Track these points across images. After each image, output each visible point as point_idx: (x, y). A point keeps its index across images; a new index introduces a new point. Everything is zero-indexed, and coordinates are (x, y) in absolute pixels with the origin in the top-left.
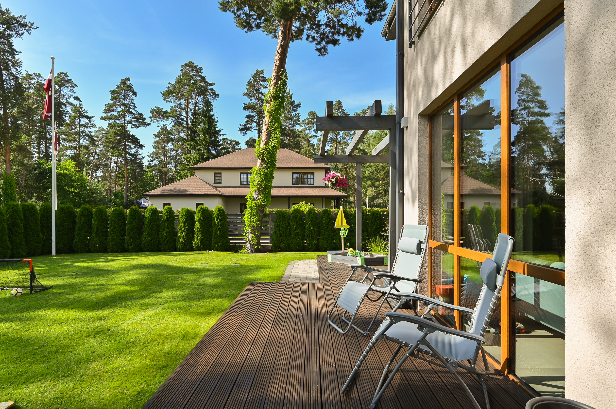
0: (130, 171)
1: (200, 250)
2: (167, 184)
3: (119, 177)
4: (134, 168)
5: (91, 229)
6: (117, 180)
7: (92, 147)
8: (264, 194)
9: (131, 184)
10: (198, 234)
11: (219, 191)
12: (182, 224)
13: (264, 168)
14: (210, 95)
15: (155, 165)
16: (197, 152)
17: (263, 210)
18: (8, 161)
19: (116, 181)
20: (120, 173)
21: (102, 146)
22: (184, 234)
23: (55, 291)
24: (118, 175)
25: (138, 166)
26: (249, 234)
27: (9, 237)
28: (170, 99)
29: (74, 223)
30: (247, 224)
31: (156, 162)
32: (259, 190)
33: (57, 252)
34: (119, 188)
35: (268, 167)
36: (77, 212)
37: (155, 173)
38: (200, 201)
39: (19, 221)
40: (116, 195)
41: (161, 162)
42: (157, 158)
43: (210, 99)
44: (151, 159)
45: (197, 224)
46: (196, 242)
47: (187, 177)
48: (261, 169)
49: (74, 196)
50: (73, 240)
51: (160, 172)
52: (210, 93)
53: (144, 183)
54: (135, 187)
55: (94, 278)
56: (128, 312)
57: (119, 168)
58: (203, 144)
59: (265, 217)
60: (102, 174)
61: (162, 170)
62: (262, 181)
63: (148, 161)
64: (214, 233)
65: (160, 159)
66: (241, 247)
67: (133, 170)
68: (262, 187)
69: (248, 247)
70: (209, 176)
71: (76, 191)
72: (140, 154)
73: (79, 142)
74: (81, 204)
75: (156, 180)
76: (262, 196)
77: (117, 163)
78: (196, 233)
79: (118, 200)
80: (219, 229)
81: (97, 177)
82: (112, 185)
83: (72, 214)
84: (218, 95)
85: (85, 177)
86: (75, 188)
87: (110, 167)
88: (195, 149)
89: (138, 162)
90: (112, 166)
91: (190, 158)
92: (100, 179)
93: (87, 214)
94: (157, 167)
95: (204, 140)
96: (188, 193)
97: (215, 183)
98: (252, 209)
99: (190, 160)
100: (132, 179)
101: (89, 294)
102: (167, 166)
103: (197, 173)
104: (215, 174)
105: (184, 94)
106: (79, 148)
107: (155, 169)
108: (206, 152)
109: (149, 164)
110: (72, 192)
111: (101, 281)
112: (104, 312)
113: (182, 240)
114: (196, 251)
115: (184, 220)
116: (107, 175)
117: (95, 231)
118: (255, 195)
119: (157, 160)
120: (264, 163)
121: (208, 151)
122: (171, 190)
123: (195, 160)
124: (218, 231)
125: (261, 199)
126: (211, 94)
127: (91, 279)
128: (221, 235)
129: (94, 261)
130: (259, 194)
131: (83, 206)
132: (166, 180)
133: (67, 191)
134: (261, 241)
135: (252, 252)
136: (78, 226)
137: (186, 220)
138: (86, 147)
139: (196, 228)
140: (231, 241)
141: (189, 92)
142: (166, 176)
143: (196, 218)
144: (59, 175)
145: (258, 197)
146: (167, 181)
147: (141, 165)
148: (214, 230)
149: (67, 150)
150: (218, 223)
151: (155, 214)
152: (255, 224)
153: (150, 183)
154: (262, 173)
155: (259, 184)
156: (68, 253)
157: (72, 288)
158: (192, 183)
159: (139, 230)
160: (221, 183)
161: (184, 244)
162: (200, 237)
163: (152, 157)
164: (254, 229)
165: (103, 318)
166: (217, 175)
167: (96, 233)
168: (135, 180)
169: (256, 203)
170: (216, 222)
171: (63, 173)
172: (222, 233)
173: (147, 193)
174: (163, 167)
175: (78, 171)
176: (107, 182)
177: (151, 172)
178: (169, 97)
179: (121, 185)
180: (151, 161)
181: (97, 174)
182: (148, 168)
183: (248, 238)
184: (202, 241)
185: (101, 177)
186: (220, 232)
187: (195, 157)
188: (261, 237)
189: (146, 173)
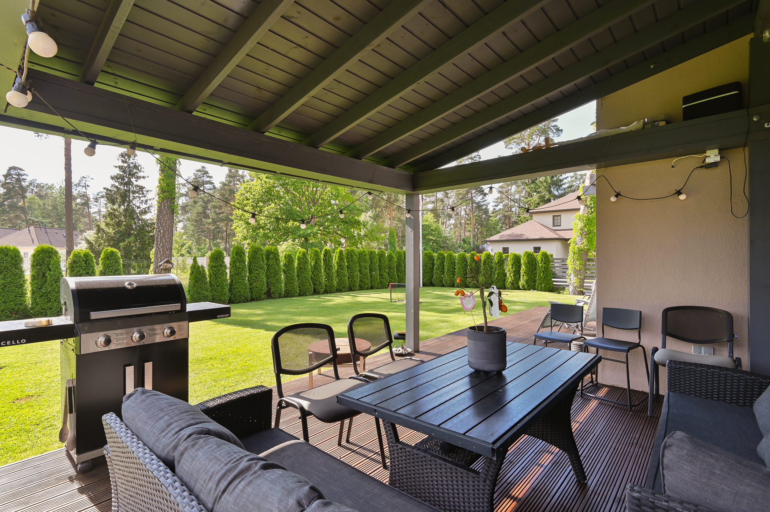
0: (477, 217)
1: (525, 290)
2: (510, 227)
3: (468, 224)
4: (480, 214)
5: (444, 269)
6: (466, 226)
7: (446, 199)
8: (588, 238)
9: (478, 229)
10: (523, 276)
11: (557, 234)
12: (510, 266)
13: (587, 213)
14: (553, 133)
15: (500, 209)
16: (538, 195)
17: (587, 254)
18: (391, 219)
19: (465, 228)
20: (468, 220)
21: (454, 197)
22: (512, 275)
23: (424, 304)
24: (467, 222)
25: (484, 212)
26: (572, 277)
27: (397, 273)
28: (511, 146)
29: (433, 264)
30: (570, 267)
31: (501, 206)
32: (581, 234)
33: (423, 286)
34: (467, 234)
35: (592, 212)
36: (435, 256)
37: (500, 218)
38: (537, 245)
39: (402, 262)
40: (464, 241)
41: (505, 206)
42: (501, 203)
43: (553, 137)
44: (496, 204)
45: (523, 267)
46: (522, 282)
47: (528, 221)
48: (584, 214)
49: (433, 243)
50: (433, 277)
51: (505, 216)
52: (552, 130)
53: (489, 228)
54: (481, 232)
55: (445, 300)
56: (461, 316)
57: (467, 215)
58: (543, 185)
59: (589, 261)
60: (454, 222)
61: (506, 214)
62: (585, 226)
63: (493, 206)
64: (538, 275)
65: (504, 203)
66: (564, 289)
67: (479, 216)
68: (586, 232)
69: (570, 289)
70: (548, 220)
71: (434, 239)
72: (485, 201)
73: (436, 196)
74: (438, 250)
75: (500, 225)
76: (585, 240)
77: (466, 211)
78: (522, 274)
79: (465, 245)
80: (543, 271)
81: (450, 225)
82: (462, 231)
83: (431, 258)
84: (562, 130)
85: (441, 226)
86: (434, 236)
87: (461, 215)
88: (535, 191)
89: (484, 208)
90: (462, 214)
91: (530, 202)
92: (452, 226)
93: (442, 258)
94: (501, 212)
95: (545, 181)
96: (524, 237)
97: (554, 226)
98: (574, 253)
99: (530, 203)
100: (479, 224)
101: (441, 307)
102: (511, 210)
103: (535, 217)
104: (554, 216)
105: (525, 137)
106: (436, 202)
107: (499, 214)
108: (547, 193)
109: (494, 209)
110: (432, 240)
111: (448, 302)
112: (449, 315)
113: (510, 280)
114: (522, 290)
115: (512, 263)
116: (458, 222)
117: (446, 271)
118: (578, 239)
119: (501, 204)
120: (588, 208)
121: (550, 192)
122: (509, 235)
123: (535, 204)
124: (541, 273)
125: (584, 243)
126: (554, 131)
127: (443, 300)
128: (545, 277)
129: (445, 291)
130: (582, 239)
131: (439, 252)
132: (510, 223)
133: (428, 239)
134: (585, 285)
135: (574, 294)
136: (435, 266)
137: (514, 263)
138: (442, 201)
139: (522, 270)
140: (554, 283)
141: (529, 135)
142: (510, 219)
143: (522, 262)
144: (423, 226)
145: (581, 241)
146: (511, 225)
147: (486, 211)
148: (538, 272)
149: (428, 204)
150: (542, 266)
151: (489, 258)
152: (578, 268)
153: (495, 228)
154: (585, 219)
155: (581, 229)
156: (429, 286)
157: (432, 304)
158: (530, 227)
159: (477, 270)
160: (560, 226)
161: (512, 283)
162: (525, 277)
163: (496, 202)
164: (577, 272)
165: (448, 317)
166: (556, 218)
167: (447, 272)
168: (482, 225)
169: (578, 248)
170: (540, 265)
171: (425, 225)
172: (545, 275)
173: (488, 239)
174: (507, 211)
175: (436, 222)
176: (458, 229)
177: (495, 217)
178: (510, 144)
179: (469, 231)
180: (496, 206)
181: (450, 222)
182: (493, 213)
183: (571, 280)
184: (527, 282)
185: (453, 224)
186: (544, 274)
187: (536, 201)
188: (585, 281)
189: (491, 219)
